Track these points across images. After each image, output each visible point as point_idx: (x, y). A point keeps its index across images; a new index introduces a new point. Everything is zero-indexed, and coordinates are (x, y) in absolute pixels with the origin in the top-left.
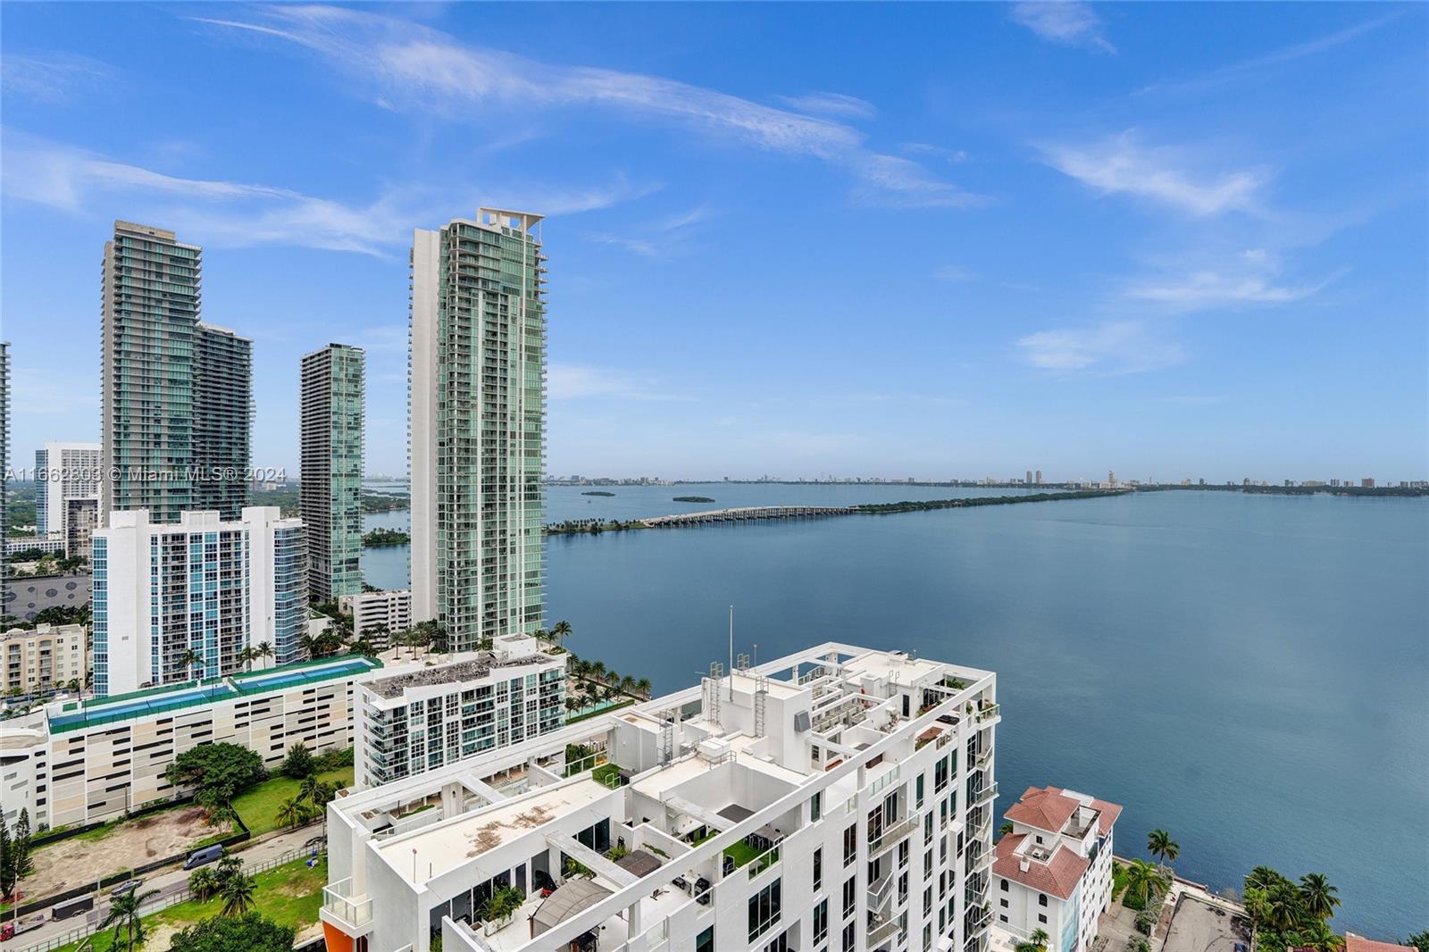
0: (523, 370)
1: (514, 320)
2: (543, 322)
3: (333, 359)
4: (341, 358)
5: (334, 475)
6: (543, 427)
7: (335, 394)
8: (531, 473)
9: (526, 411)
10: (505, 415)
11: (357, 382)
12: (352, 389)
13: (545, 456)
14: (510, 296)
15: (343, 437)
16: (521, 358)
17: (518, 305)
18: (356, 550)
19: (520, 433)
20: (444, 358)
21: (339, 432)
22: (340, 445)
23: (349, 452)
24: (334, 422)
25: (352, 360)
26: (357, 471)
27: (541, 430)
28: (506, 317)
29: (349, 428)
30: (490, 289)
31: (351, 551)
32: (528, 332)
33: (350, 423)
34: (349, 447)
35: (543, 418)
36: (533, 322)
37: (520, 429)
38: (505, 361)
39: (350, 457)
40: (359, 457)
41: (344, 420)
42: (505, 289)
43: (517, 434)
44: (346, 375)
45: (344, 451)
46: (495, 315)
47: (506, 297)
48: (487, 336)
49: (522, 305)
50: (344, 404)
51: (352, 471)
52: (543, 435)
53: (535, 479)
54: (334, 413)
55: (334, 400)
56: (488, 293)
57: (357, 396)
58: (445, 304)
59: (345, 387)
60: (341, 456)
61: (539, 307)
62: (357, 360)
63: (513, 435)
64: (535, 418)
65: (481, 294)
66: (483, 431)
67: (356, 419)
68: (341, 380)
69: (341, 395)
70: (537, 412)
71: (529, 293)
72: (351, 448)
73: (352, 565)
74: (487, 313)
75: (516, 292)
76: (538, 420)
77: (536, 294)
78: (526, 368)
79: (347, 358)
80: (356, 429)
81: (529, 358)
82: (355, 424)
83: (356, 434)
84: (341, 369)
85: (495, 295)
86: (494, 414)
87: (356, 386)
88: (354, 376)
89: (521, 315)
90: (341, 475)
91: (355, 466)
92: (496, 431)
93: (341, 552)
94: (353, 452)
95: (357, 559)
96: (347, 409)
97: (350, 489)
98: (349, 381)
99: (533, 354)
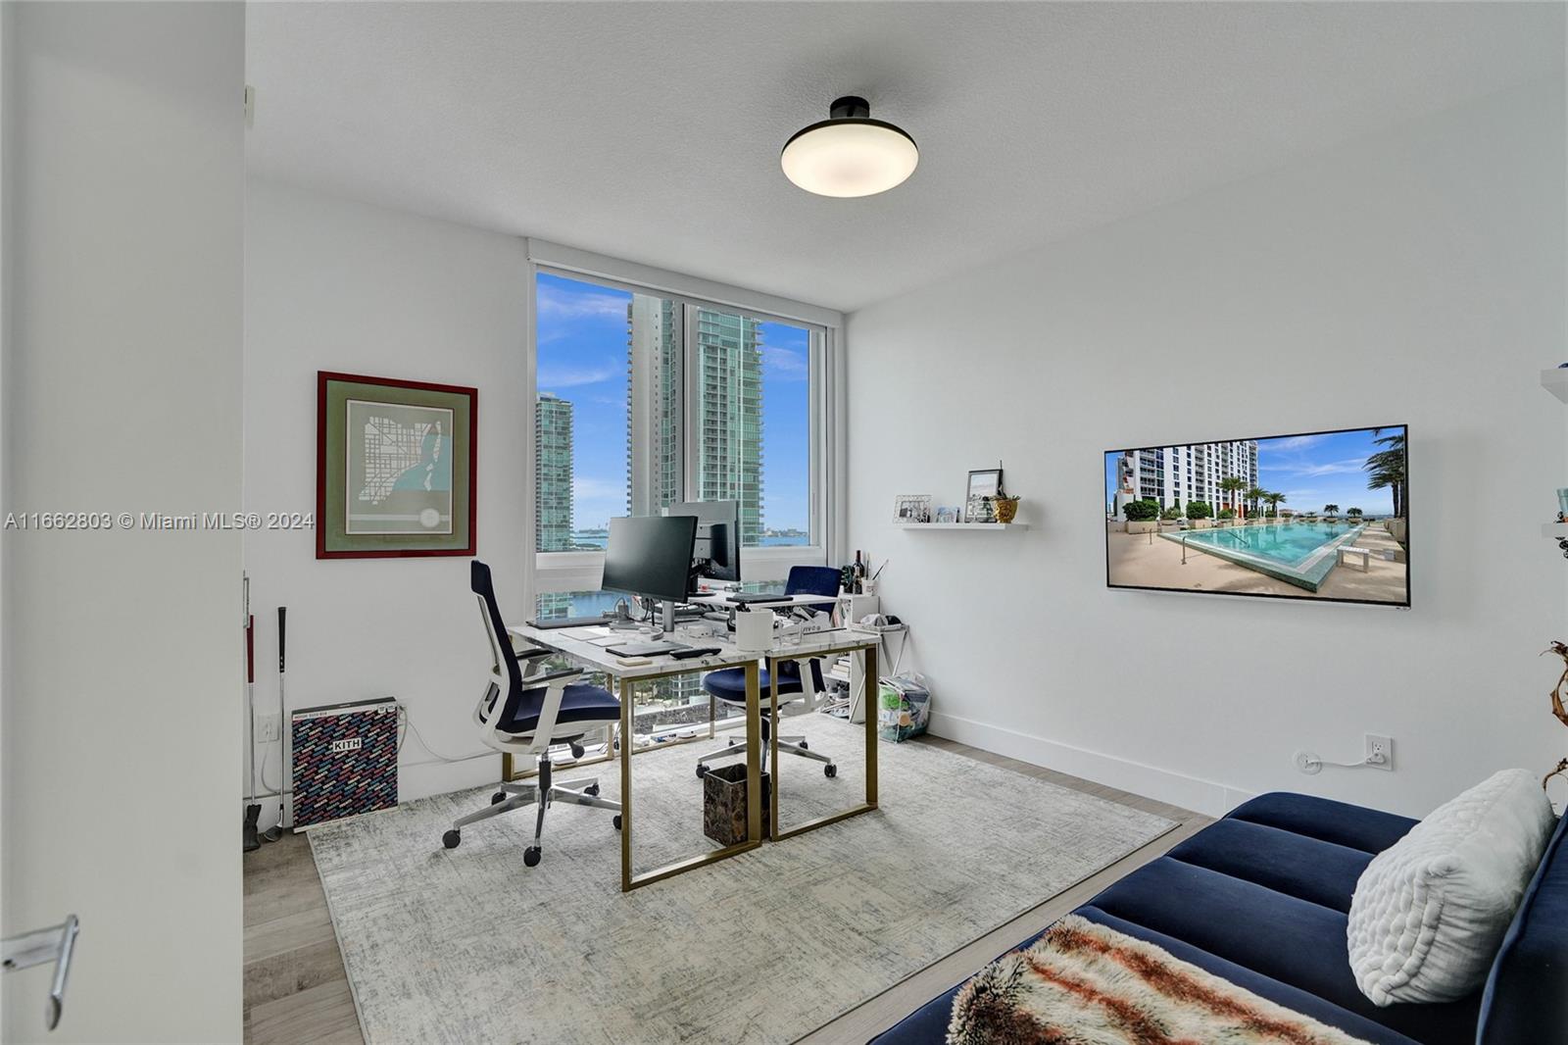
0: (742, 422)
1: (732, 372)
2: (760, 373)
3: (543, 413)
4: (551, 412)
5: (545, 526)
6: (760, 478)
7: (546, 447)
8: (750, 523)
9: (744, 463)
10: (725, 466)
11: (566, 434)
12: (561, 442)
13: (763, 507)
14: (729, 350)
15: (554, 489)
16: (739, 410)
17: (736, 358)
18: (565, 600)
19: (739, 485)
20: (667, 412)
21: (549, 484)
22: (551, 497)
23: (559, 503)
24: (545, 474)
25: (561, 413)
26: (566, 522)
27: (758, 481)
28: (725, 370)
29: (560, 480)
30: (710, 344)
31: (561, 600)
32: (746, 384)
33: (559, 475)
34: (559, 498)
35: (761, 469)
36: (750, 375)
37: (739, 480)
38: (725, 414)
39: (561, 508)
40: (568, 508)
41: (554, 472)
42: (724, 342)
43: (737, 485)
44: (556, 428)
45: (554, 503)
46: (715, 369)
47: (725, 350)
48: (708, 389)
49: (739, 357)
50: (554, 457)
51: (562, 522)
52: (761, 486)
53: (753, 529)
54: (545, 465)
55: (544, 453)
56: (708, 347)
57: (565, 448)
58: (667, 359)
59: (554, 440)
60: (552, 508)
61: (755, 360)
62: (565, 413)
63: (733, 486)
64: (752, 469)
65: (702, 349)
66: (704, 483)
67: (564, 471)
68: (551, 433)
69: (551, 447)
70: (755, 463)
71: (746, 346)
72: (560, 500)
73: (561, 615)
74: (708, 367)
75: (735, 345)
76: (755, 471)
77: (753, 345)
78: (744, 420)
79: (556, 412)
80: (565, 480)
81: (747, 410)
82: (565, 476)
83: (565, 486)
84: (551, 422)
85: (713, 349)
86: (714, 466)
87: (565, 439)
88: (563, 428)
89: (739, 368)
90: (551, 526)
91: (565, 517)
92: (716, 483)
93: (551, 601)
94: (562, 503)
95: (567, 608)
96: (557, 461)
97: (560, 540)
98: (559, 434)
99: (751, 406)
